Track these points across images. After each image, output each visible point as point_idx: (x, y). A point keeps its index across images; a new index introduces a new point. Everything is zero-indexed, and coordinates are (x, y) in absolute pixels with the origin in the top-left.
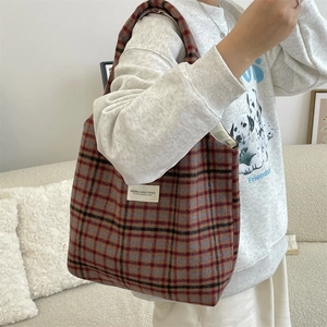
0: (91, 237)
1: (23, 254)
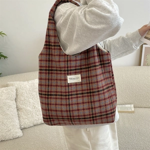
1: (17, 110)
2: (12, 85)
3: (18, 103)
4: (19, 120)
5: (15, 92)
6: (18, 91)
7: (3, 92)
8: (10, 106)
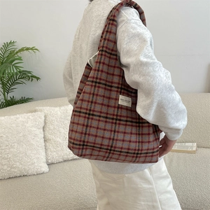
0: (94, 127)
1: (45, 141)
2: (41, 111)
3: (46, 132)
4: (46, 152)
5: (44, 118)
6: (47, 118)
7: (28, 118)
8: (36, 135)
